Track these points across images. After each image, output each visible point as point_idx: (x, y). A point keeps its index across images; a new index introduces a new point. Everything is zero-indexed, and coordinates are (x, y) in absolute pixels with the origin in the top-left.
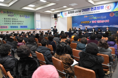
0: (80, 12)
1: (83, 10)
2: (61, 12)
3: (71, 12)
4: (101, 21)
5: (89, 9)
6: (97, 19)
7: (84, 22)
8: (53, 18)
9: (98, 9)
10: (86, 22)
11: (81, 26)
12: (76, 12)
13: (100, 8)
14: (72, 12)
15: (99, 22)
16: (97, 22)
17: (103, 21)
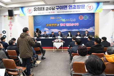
0: (53, 9)
1: (58, 7)
2: (22, 8)
3: (38, 8)
4: (70, 24)
5: (66, 7)
6: (66, 22)
7: (50, 25)
8: (5, 16)
9: (78, 8)
10: (53, 25)
12: (47, 10)
13: (81, 7)
14: (40, 9)
15: (68, 25)
16: (66, 25)
17: (72, 25)
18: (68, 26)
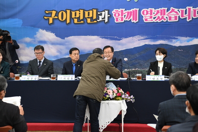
4: (163, 13)
7: (67, 16)
10: (80, 14)
11: (49, 36)
15: (151, 15)
16: (141, 17)
17: (173, 15)
18: (149, 20)
